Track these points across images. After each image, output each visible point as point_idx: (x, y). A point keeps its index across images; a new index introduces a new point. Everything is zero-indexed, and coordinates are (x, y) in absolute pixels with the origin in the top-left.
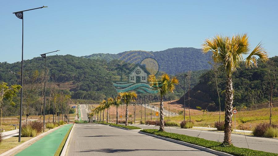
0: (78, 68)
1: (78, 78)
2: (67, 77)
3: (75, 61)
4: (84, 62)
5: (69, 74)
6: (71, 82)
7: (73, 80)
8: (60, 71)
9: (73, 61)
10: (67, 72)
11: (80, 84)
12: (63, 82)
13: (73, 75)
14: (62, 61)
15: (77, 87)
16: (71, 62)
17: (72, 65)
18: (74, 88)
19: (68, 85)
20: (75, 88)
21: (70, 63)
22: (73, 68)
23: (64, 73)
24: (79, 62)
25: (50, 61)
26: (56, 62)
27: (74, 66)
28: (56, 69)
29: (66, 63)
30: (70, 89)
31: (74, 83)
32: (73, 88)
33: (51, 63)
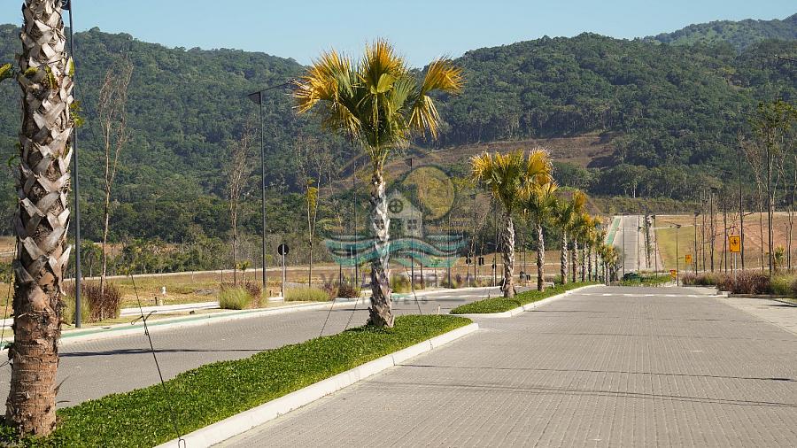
0: (619, 81)
1: (621, 118)
2: (579, 117)
3: (610, 57)
4: (644, 58)
5: (588, 107)
6: (595, 135)
7: (600, 127)
8: (554, 95)
9: (602, 56)
10: (580, 98)
11: (626, 140)
12: (568, 136)
13: (603, 109)
14: (562, 57)
15: (616, 153)
16: (596, 59)
17: (599, 72)
18: (606, 155)
19: (585, 144)
20: (611, 157)
21: (592, 66)
22: (603, 82)
23: (568, 103)
24: (624, 60)
25: (521, 59)
26: (540, 65)
27: (608, 76)
28: (540, 90)
29: (576, 67)
30: (590, 160)
31: (604, 138)
32: (600, 155)
33: (524, 68)
